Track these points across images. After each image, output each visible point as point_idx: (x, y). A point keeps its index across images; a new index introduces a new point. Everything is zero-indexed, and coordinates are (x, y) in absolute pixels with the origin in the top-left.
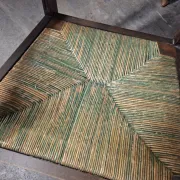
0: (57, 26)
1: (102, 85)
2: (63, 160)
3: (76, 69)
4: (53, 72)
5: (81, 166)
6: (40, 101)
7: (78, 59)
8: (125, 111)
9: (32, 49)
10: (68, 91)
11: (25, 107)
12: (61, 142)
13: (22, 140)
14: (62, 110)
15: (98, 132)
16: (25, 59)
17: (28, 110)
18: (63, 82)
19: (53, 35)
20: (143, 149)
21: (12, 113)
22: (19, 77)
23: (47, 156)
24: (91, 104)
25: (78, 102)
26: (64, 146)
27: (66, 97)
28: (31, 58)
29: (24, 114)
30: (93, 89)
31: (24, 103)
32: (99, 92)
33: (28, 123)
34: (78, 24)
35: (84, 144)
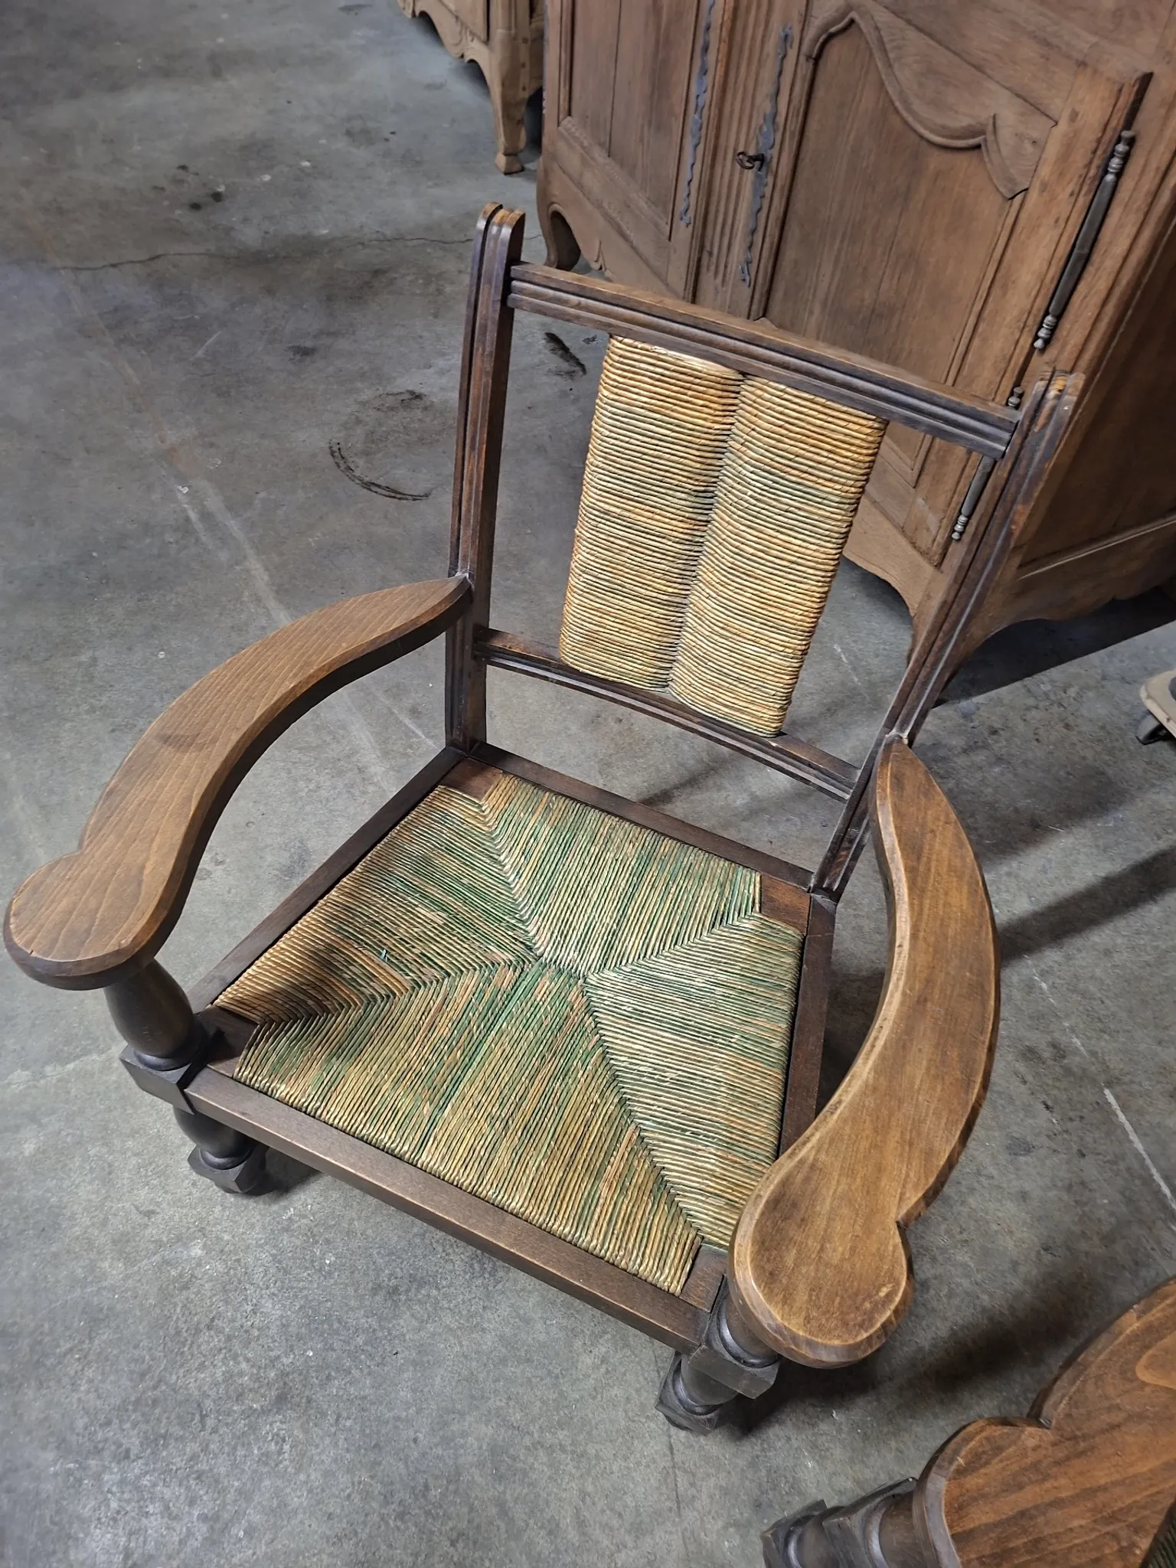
0: (477, 782)
1: (573, 976)
2: (424, 1158)
3: (507, 918)
4: (439, 917)
5: (467, 1179)
6: (390, 995)
7: (519, 887)
8: (622, 1061)
9: (392, 845)
10: (470, 980)
11: (345, 1005)
12: (427, 1109)
13: (328, 1090)
14: (443, 1030)
15: (528, 1106)
16: (366, 870)
17: (354, 1015)
18: (462, 951)
19: (457, 807)
20: (641, 1167)
21: (311, 1016)
22: (343, 921)
23: (385, 1139)
24: (526, 1027)
25: (493, 1013)
26: (433, 1122)
27: (460, 999)
28: (383, 870)
29: (341, 1023)
30: (545, 983)
31: (345, 991)
32: (561, 996)
33: (347, 1049)
34: (536, 785)
35: (486, 1129)
